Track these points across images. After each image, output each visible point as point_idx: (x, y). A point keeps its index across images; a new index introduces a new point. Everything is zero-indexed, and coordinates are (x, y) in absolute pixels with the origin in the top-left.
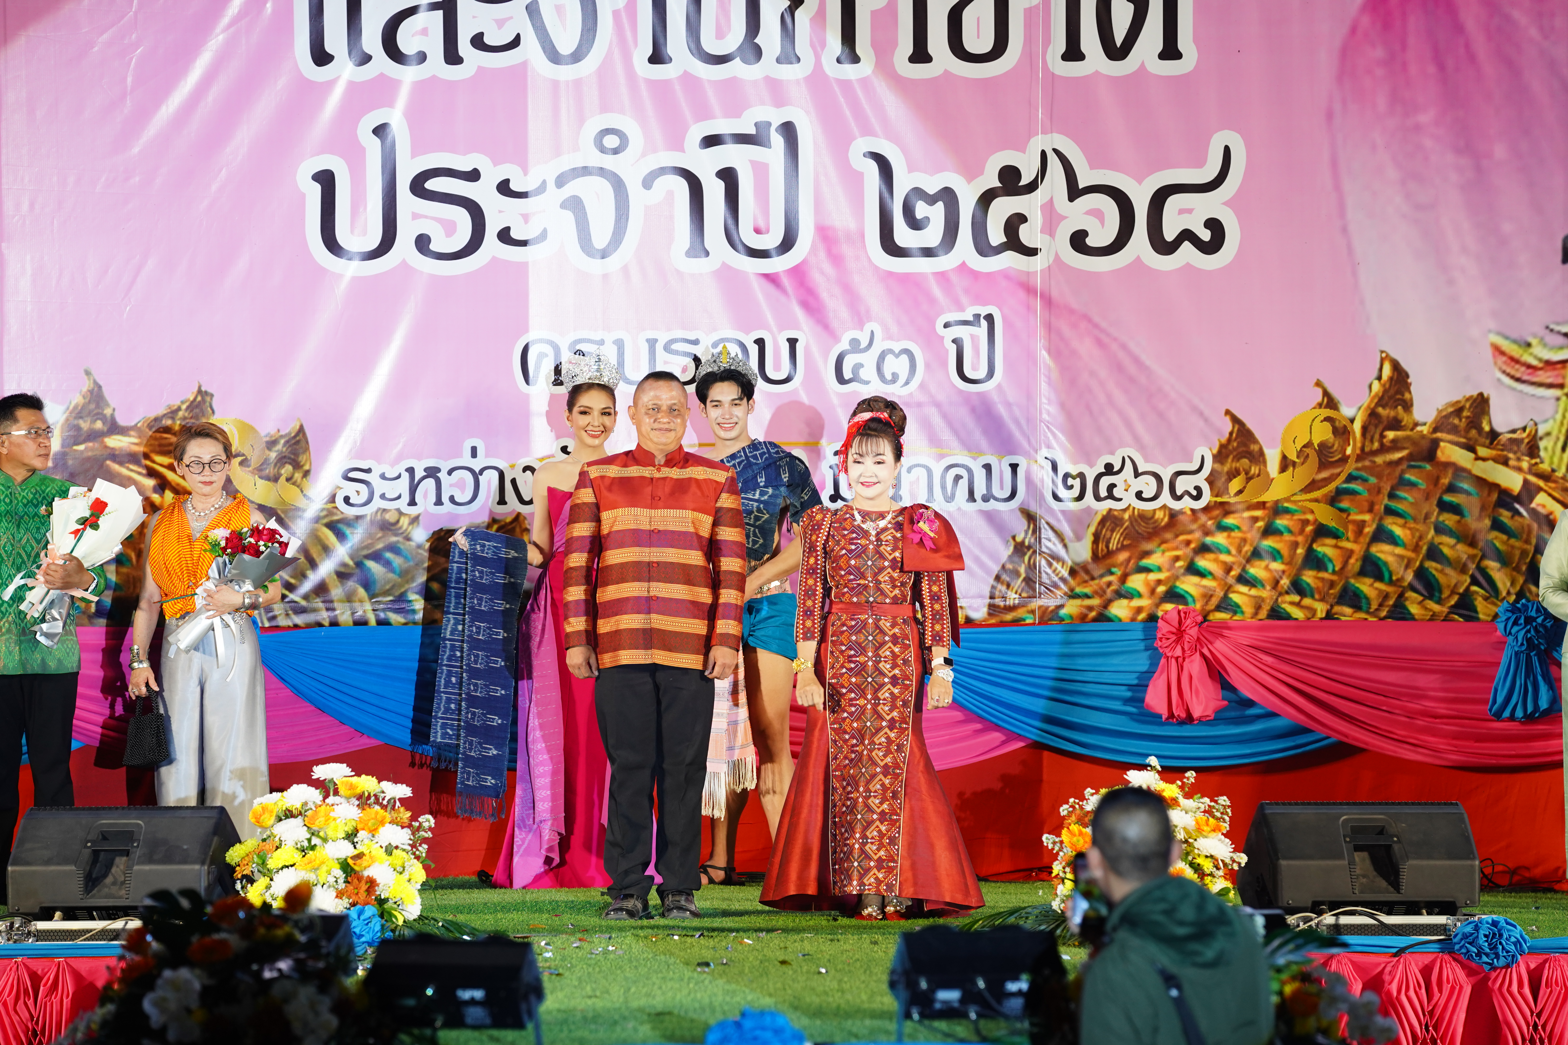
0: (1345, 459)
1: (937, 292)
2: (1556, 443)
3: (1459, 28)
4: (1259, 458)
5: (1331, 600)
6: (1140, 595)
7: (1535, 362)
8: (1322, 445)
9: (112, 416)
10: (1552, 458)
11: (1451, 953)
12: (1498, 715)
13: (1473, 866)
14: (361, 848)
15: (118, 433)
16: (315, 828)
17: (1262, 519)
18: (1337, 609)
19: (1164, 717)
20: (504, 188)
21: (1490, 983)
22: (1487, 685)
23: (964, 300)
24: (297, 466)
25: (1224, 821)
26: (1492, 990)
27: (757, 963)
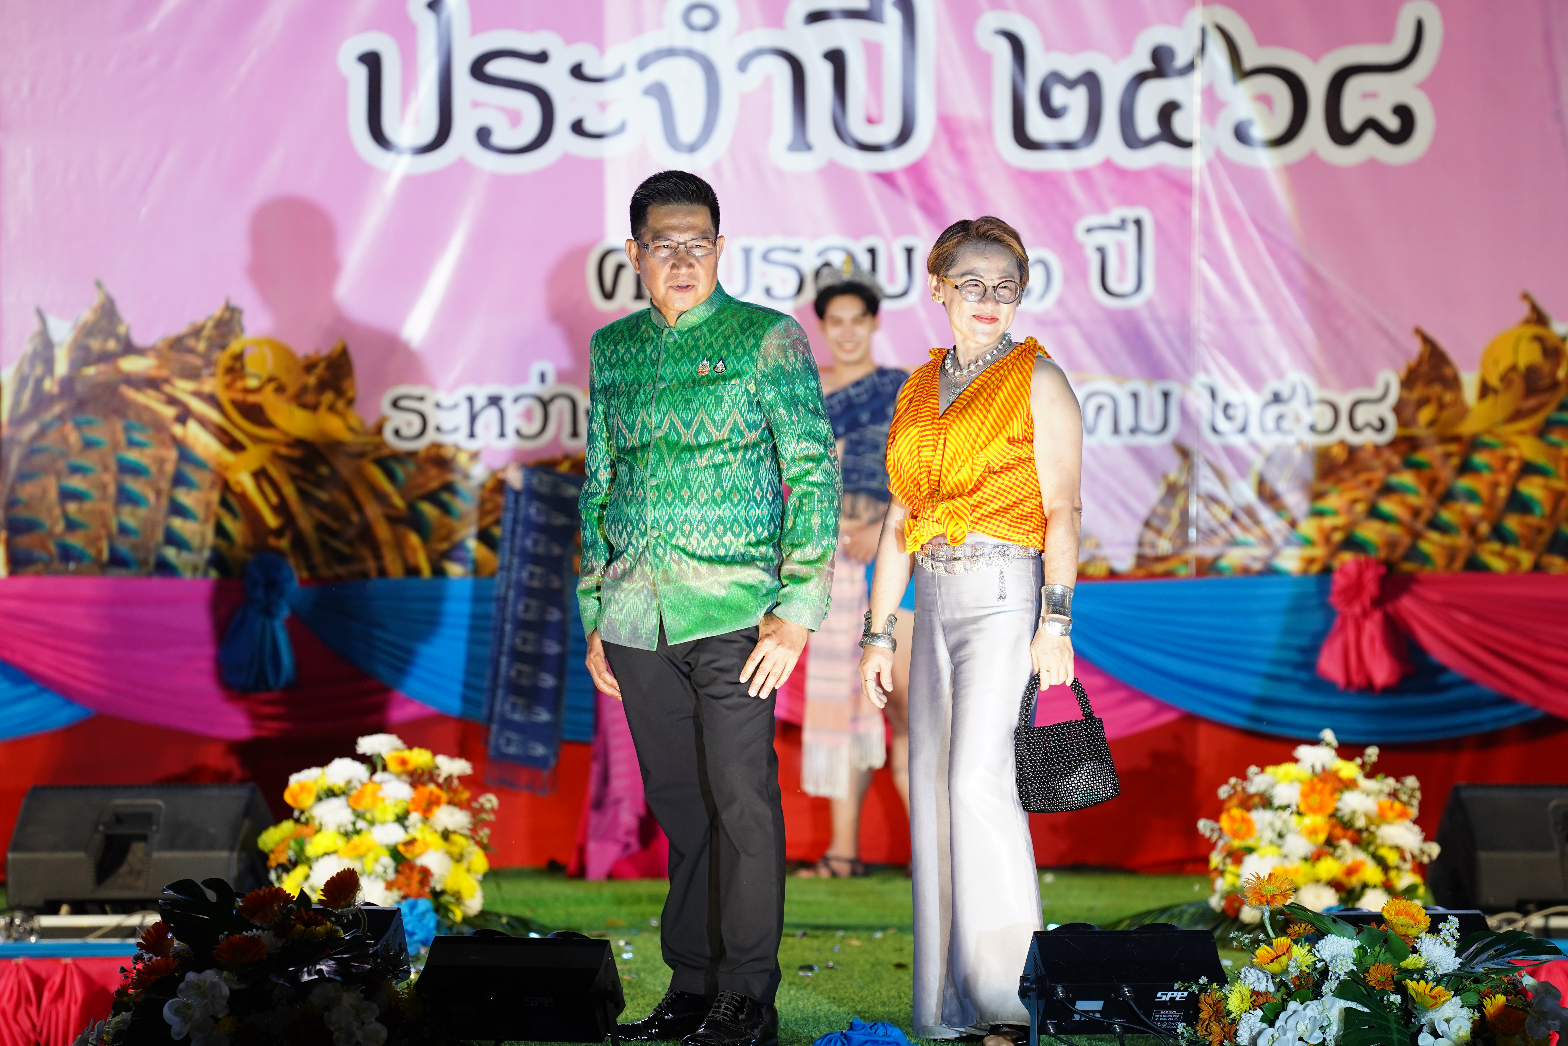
0: (1555, 384)
1: (1077, 191)
4: (1453, 383)
5: (1538, 549)
6: (1312, 543)
8: (1529, 368)
9: (127, 334)
14: (415, 833)
15: (135, 354)
16: (360, 809)
17: (1457, 455)
18: (1546, 559)
19: (1340, 685)
20: (577, 72)
23: (1109, 200)
24: (340, 392)
25: (1412, 806)
27: (868, 967)
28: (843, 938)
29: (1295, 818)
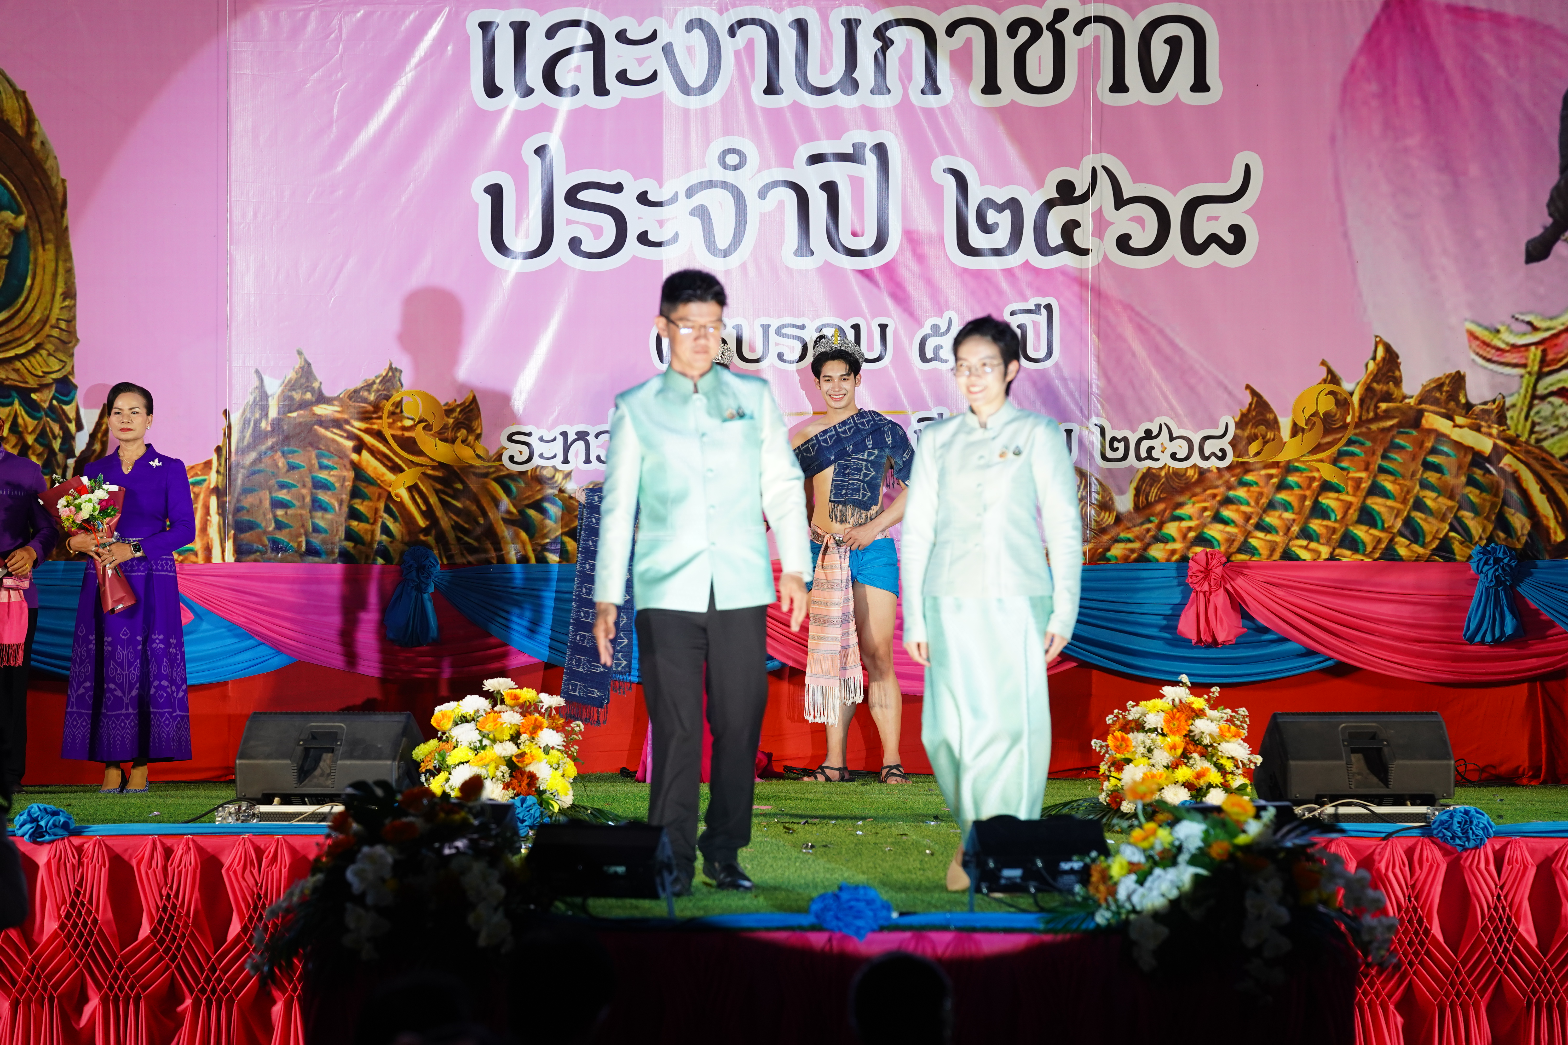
0: (1345, 426)
1: (1004, 285)
2: (1520, 414)
3: (1440, 68)
4: (1274, 425)
5: (1333, 544)
6: (1174, 540)
7: (1503, 346)
8: (1326, 414)
9: (319, 388)
10: (1516, 426)
11: (1430, 837)
12: (1471, 640)
13: (1449, 765)
14: (524, 749)
15: (324, 403)
16: (485, 731)
17: (1277, 476)
18: (1338, 551)
19: (1194, 642)
20: (643, 198)
21: (1462, 862)
22: (1462, 615)
23: (1028, 292)
24: (470, 430)
25: (1243, 729)
26: (1464, 867)
27: (853, 845)
28: (835, 825)
29: (1160, 737)
